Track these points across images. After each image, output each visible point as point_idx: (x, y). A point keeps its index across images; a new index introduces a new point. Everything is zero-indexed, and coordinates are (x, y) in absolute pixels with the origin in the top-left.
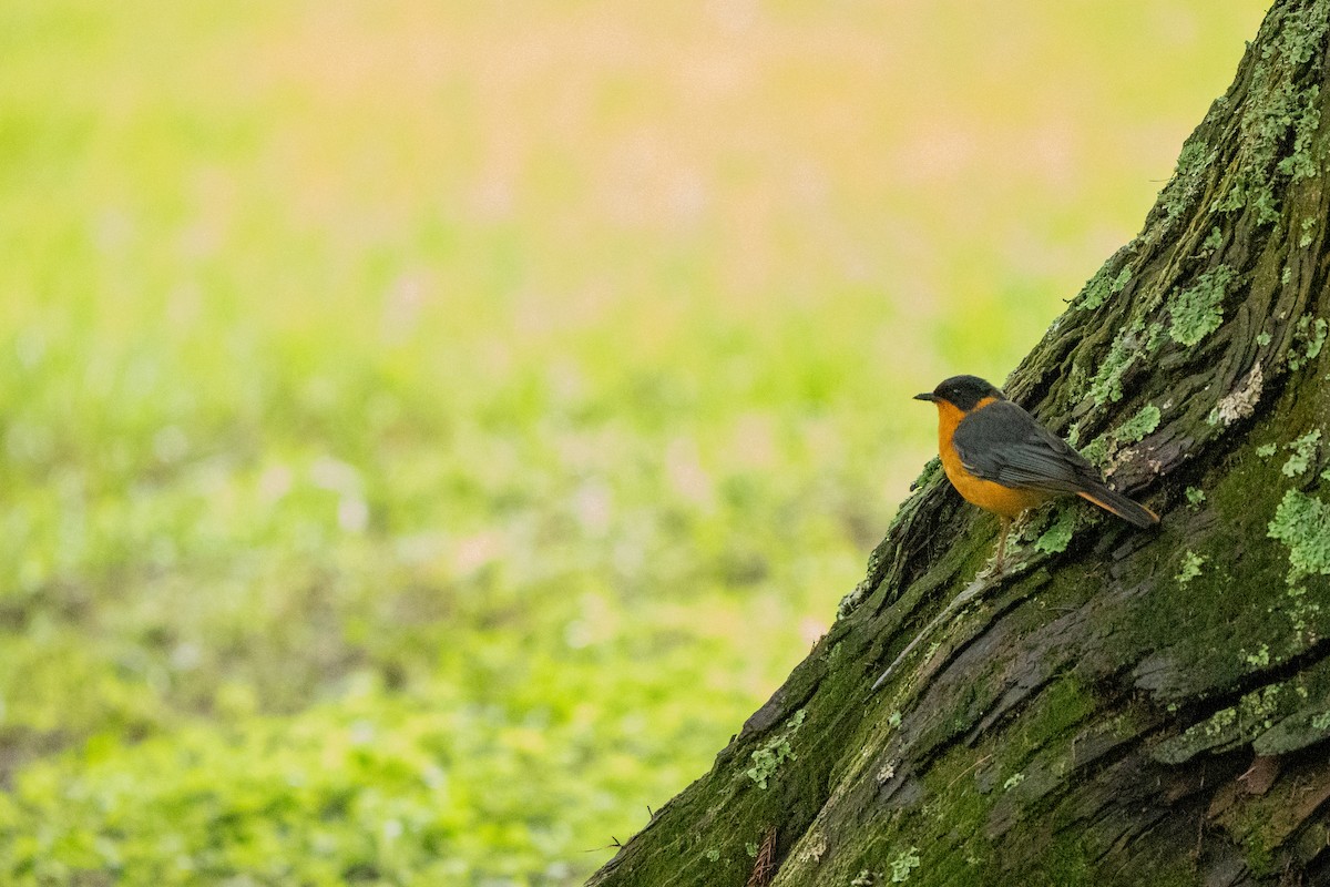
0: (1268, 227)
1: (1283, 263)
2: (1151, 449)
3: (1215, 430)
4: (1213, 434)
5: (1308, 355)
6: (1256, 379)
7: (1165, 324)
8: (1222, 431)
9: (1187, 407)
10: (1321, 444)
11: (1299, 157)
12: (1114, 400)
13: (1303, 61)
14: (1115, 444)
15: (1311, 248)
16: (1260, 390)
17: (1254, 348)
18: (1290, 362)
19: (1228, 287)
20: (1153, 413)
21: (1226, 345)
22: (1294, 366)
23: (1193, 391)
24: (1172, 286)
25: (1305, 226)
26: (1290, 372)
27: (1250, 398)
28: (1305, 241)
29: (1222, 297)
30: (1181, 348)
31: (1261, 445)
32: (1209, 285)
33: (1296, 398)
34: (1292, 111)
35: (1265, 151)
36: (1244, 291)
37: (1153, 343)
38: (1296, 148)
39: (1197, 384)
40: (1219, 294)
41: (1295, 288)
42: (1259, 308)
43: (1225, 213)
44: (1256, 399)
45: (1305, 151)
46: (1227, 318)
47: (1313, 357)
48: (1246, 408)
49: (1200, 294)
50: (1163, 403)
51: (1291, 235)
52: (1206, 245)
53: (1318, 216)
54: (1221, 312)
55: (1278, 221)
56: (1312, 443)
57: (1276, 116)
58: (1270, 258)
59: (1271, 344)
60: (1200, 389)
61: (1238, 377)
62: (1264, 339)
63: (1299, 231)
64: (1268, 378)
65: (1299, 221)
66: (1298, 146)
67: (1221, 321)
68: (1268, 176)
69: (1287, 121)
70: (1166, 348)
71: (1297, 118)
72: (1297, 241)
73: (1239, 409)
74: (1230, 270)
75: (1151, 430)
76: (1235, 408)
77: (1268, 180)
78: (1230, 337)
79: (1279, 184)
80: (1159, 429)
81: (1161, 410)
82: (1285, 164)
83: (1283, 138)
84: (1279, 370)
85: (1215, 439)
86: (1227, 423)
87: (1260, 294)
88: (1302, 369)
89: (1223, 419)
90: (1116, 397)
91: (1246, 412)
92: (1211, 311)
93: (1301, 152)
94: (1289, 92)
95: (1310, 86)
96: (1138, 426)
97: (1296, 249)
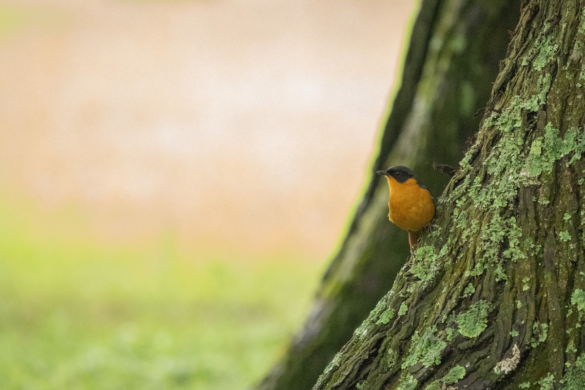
0: (502, 282)
1: (515, 298)
2: (466, 386)
3: (500, 376)
4: (499, 378)
5: (540, 340)
6: (517, 352)
7: (455, 328)
8: (503, 376)
9: (479, 367)
10: (555, 381)
11: (513, 250)
12: (437, 364)
13: (504, 206)
14: (444, 384)
15: (530, 291)
16: (519, 357)
17: (508, 338)
18: (532, 344)
19: (488, 310)
20: (461, 369)
21: (493, 336)
22: (534, 346)
23: (479, 359)
24: (452, 311)
25: (524, 281)
26: (532, 348)
27: (515, 360)
28: (526, 288)
29: (486, 315)
30: (468, 339)
31: (521, 383)
32: (477, 309)
33: (536, 360)
34: (504, 229)
35: (493, 248)
36: (496, 311)
37: (450, 337)
38: (510, 246)
39: (482, 355)
40: (483, 313)
41: (526, 310)
42: (508, 319)
43: (474, 276)
44: (518, 362)
45: (516, 247)
46: (489, 324)
47: (543, 341)
48: (514, 366)
49: (472, 314)
50: (466, 364)
51: (517, 285)
52: (466, 292)
53: (531, 276)
54: (487, 322)
55: (507, 279)
56: (551, 382)
57: (495, 232)
58: (507, 297)
59: (519, 336)
60: (484, 357)
61: (504, 351)
62: (515, 334)
63: (521, 284)
64: (522, 351)
65: (520, 280)
66: (511, 244)
67: (486, 326)
68: (499, 259)
69: (503, 233)
70: (460, 339)
71: (507, 232)
72: (521, 289)
73: (511, 366)
74: (487, 302)
75: (462, 377)
76: (509, 366)
77: (499, 260)
78: (494, 333)
79: (504, 262)
80: (465, 377)
81: (466, 368)
82: (506, 253)
83: (503, 241)
84: (527, 348)
85: (500, 380)
86: (506, 373)
87: (505, 313)
88: (538, 347)
89: (504, 371)
90: (438, 362)
91: (514, 368)
92: (481, 321)
93: (514, 247)
94: (499, 220)
95: (510, 218)
96: (454, 376)
97: (521, 292)
